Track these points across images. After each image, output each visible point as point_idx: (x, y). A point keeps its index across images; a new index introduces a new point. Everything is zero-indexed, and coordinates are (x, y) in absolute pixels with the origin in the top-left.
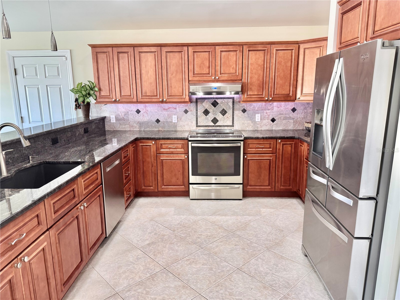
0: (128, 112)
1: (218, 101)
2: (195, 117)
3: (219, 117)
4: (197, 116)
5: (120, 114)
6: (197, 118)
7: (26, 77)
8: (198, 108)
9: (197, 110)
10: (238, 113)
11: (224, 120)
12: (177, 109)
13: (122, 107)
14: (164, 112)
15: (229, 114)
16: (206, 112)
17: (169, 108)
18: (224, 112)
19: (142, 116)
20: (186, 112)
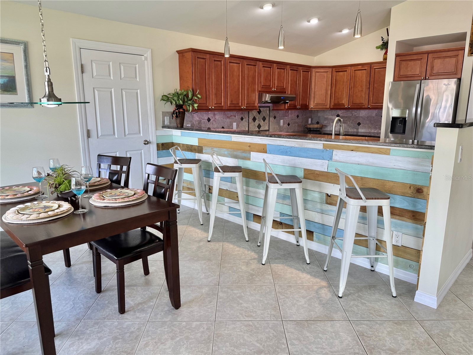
0: (201, 121)
1: (261, 109)
2: (248, 123)
3: (262, 123)
4: (249, 123)
5: (195, 123)
6: (249, 125)
7: (95, 77)
8: (250, 116)
9: (249, 118)
10: (272, 119)
11: (264, 126)
12: (237, 116)
13: (196, 115)
14: (228, 120)
15: (267, 121)
16: (254, 119)
17: (231, 116)
18: (264, 119)
19: (211, 124)
20: (242, 119)
